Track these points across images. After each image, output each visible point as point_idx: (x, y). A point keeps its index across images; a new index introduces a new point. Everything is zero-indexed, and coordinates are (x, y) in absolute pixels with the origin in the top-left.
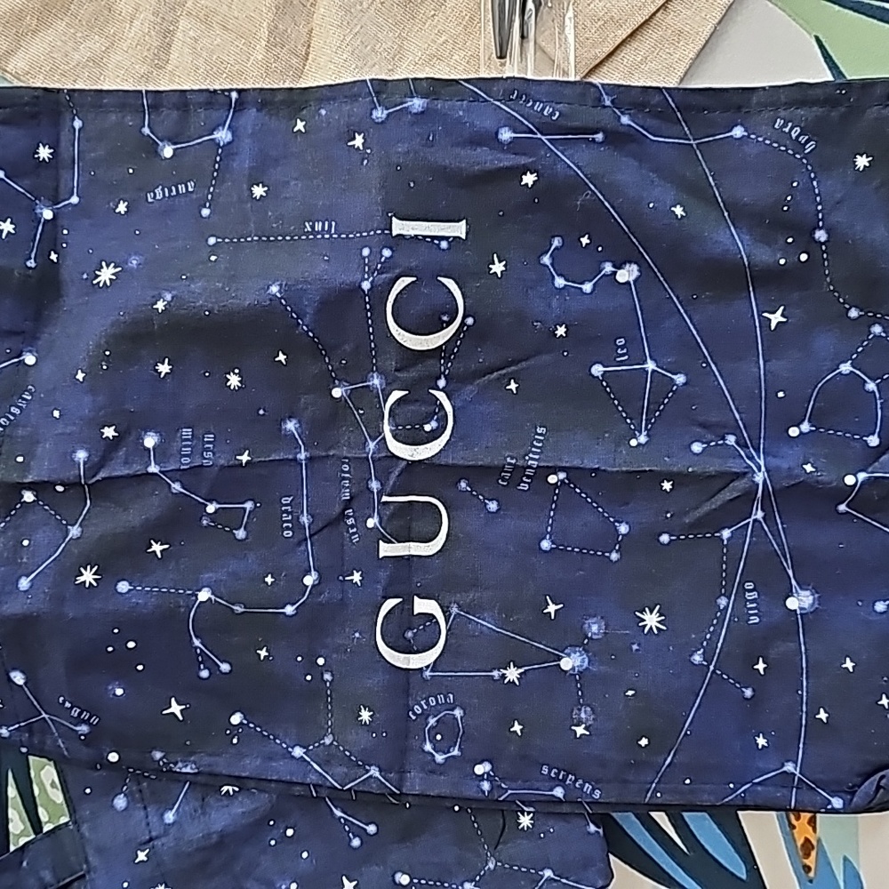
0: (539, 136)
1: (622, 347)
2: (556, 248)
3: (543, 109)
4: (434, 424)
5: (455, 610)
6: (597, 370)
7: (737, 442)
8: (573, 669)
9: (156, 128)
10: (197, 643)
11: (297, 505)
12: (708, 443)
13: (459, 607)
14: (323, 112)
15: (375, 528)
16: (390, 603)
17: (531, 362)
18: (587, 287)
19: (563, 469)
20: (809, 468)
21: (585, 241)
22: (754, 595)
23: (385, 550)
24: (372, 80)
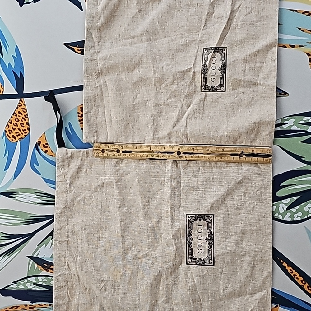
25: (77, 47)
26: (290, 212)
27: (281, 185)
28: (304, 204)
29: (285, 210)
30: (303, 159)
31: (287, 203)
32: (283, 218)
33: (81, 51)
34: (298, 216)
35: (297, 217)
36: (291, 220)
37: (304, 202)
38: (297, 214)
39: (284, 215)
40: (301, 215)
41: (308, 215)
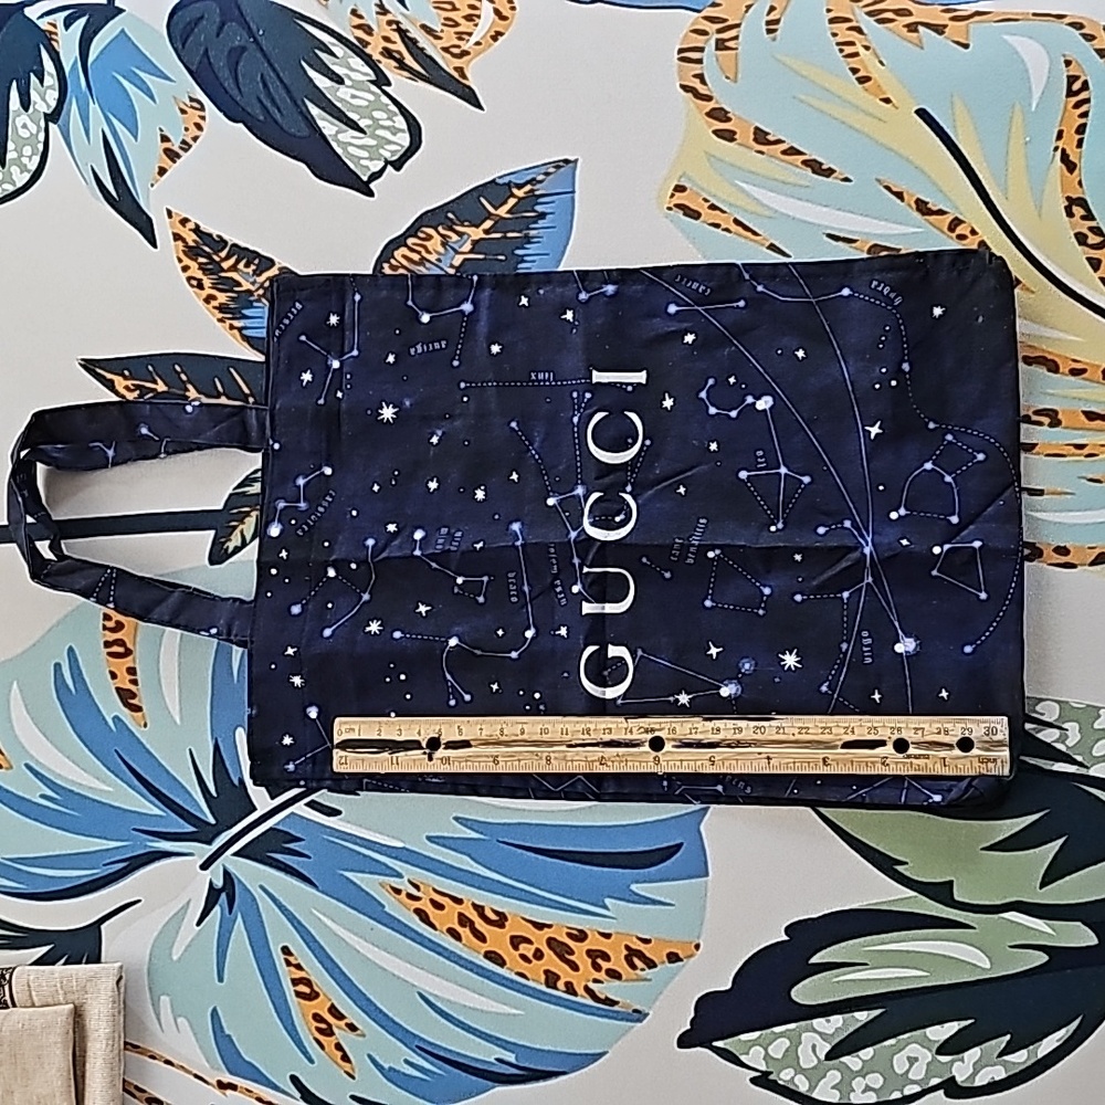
0: (696, 307)
1: (761, 457)
2: (711, 386)
3: (699, 287)
4: (622, 517)
5: (640, 653)
6: (743, 475)
7: (852, 525)
8: (730, 696)
9: (417, 301)
10: (449, 677)
11: (519, 578)
12: (829, 526)
13: (644, 651)
14: (541, 292)
15: (580, 592)
16: (591, 649)
17: (694, 471)
18: (734, 414)
19: (718, 547)
20: (905, 542)
21: (732, 380)
22: (869, 641)
23: (587, 608)
24: (577, 271)
25: (125, 378)
26: (838, 1070)
27: (815, 960)
28: (892, 1041)
29: (822, 1057)
30: (900, 868)
31: (831, 1032)
32: (812, 1088)
33: (138, 392)
34: (868, 1089)
35: (864, 1092)
36: (840, 1099)
37: (894, 1036)
38: (864, 1077)
39: (815, 1076)
40: (877, 1086)
41: (904, 1086)
